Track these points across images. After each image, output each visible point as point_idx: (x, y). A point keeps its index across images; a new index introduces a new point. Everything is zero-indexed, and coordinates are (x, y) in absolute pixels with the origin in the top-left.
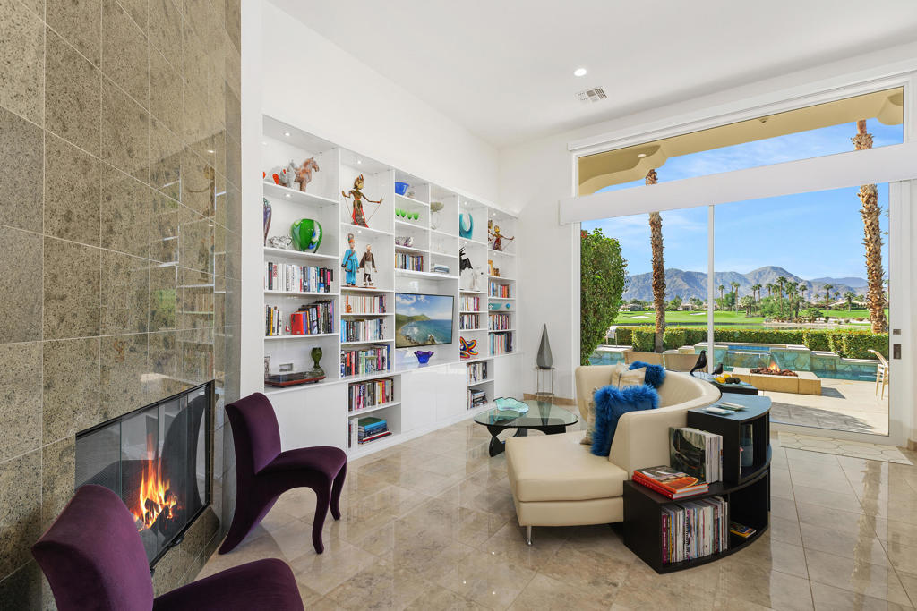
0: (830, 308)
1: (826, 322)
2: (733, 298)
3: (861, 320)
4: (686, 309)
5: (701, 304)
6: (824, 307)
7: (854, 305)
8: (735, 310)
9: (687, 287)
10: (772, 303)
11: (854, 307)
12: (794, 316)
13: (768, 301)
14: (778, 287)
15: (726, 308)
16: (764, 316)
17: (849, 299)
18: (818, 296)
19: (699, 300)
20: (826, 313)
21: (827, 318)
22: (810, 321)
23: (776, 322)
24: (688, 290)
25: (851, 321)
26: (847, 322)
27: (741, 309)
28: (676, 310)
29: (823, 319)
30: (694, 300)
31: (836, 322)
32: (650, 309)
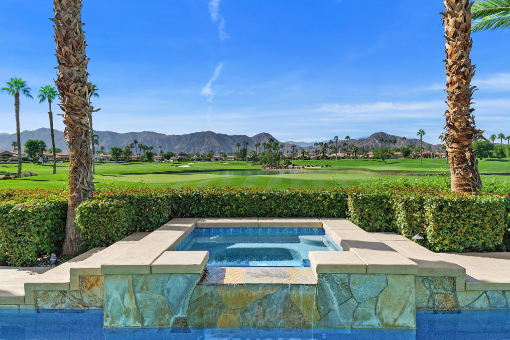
0: (294, 159)
1: (293, 168)
2: (244, 152)
3: (309, 166)
4: (217, 160)
5: (226, 156)
6: (291, 159)
7: (305, 157)
8: (245, 160)
9: (218, 145)
10: (266, 155)
11: (306, 158)
12: (277, 164)
13: (264, 154)
14: (269, 145)
15: (241, 159)
16: (262, 165)
17: (303, 154)
18: (288, 152)
19: (225, 154)
20: (292, 162)
21: (294, 165)
22: (285, 167)
23: (268, 168)
24: (219, 147)
25: (305, 167)
26: (303, 167)
27: (249, 160)
28: (210, 160)
29: (291, 166)
30: (222, 153)
31: (298, 168)
32: (193, 160)
